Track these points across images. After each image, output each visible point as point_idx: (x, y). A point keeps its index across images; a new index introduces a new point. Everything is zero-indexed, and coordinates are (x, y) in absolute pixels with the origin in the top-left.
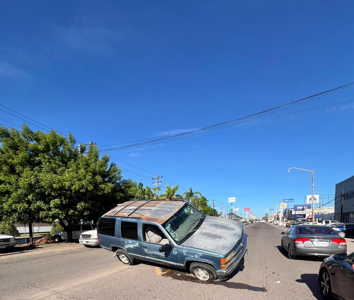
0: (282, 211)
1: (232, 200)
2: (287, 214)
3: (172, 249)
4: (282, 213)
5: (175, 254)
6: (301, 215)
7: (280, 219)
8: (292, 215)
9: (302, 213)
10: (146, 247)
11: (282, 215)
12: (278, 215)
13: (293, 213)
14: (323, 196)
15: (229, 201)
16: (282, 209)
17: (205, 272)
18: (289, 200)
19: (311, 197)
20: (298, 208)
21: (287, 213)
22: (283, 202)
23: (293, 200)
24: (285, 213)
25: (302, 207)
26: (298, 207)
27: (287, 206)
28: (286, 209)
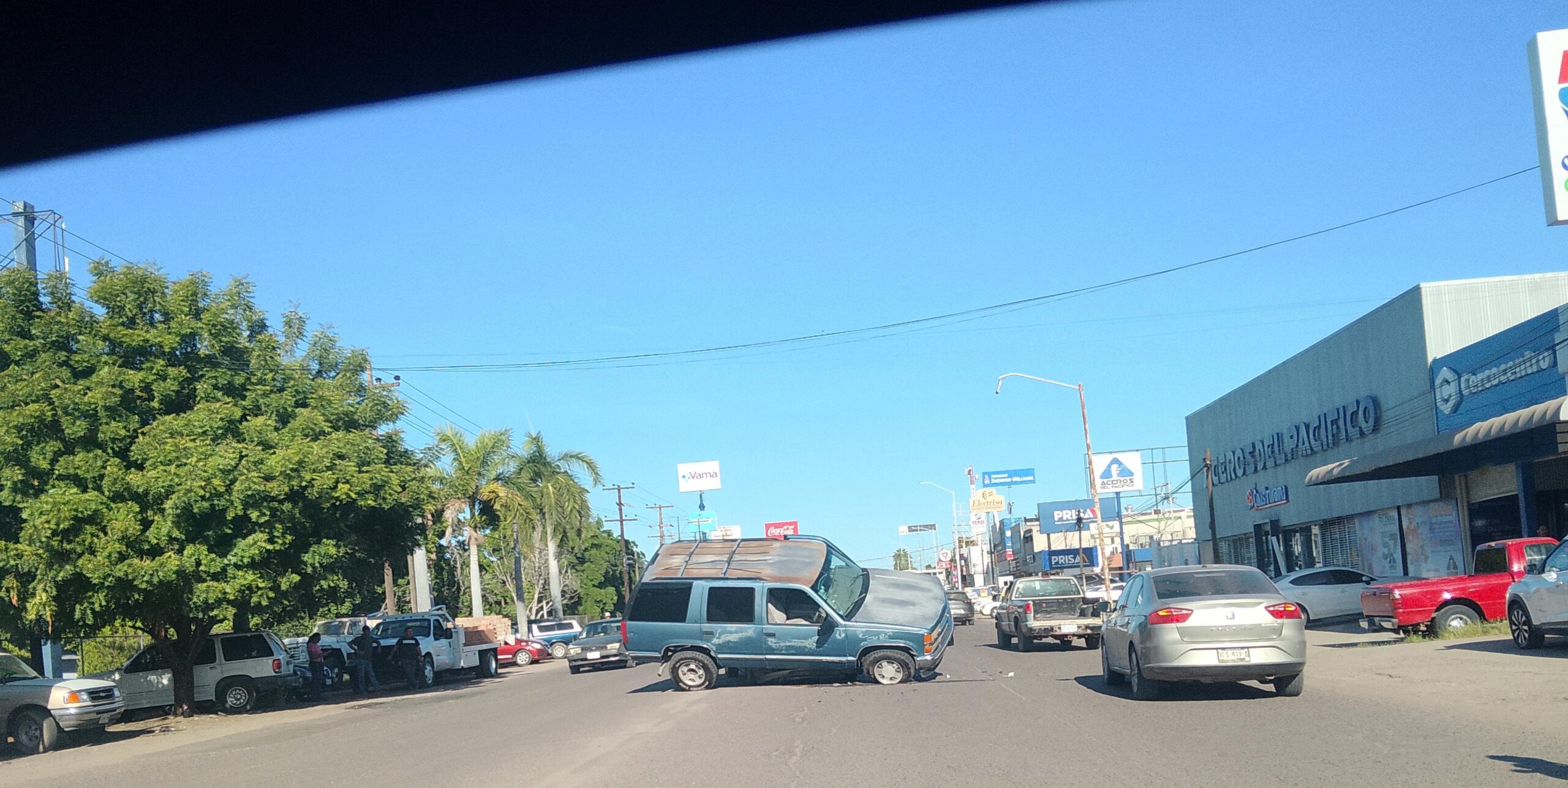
0: (981, 533)
1: (701, 476)
2: (1009, 551)
3: (833, 631)
4: (987, 548)
5: (839, 640)
6: (1074, 552)
7: (979, 580)
8: (1034, 556)
9: (1076, 545)
10: (773, 635)
11: (987, 559)
12: (961, 556)
13: (1040, 543)
14: (1164, 453)
15: (686, 486)
16: (979, 521)
17: (894, 667)
18: (1011, 473)
19: (1109, 466)
20: (1056, 518)
21: (1009, 544)
22: (985, 486)
23: (1030, 472)
24: (997, 548)
25: (1074, 513)
26: (1057, 515)
27: (1004, 507)
28: (1002, 522)
